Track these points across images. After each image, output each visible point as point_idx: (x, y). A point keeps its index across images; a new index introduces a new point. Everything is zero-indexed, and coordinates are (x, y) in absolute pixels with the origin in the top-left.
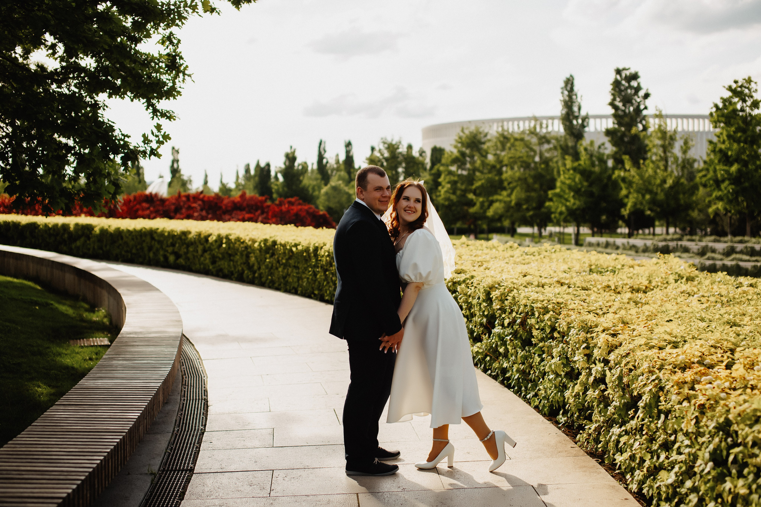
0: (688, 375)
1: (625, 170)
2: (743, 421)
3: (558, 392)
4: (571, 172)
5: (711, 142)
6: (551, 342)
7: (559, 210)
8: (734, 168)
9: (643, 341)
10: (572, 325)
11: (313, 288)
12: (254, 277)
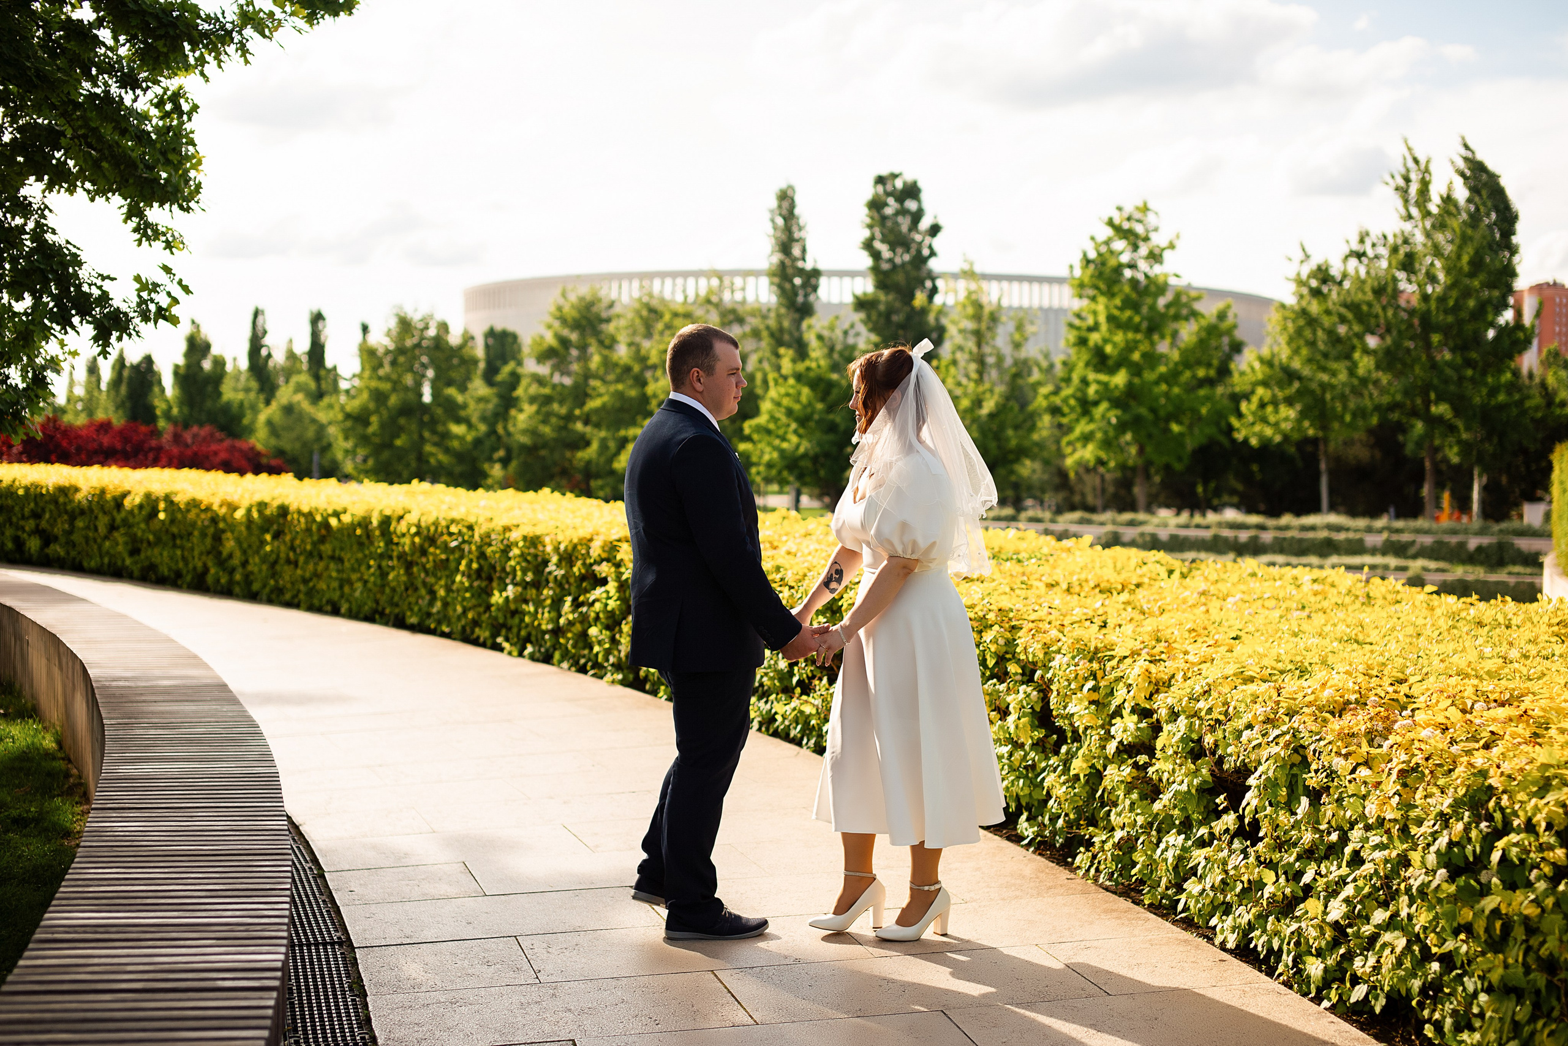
0: (1358, 721)
2: (1523, 786)
3: (1018, 778)
4: (791, 381)
5: (1071, 325)
6: (995, 684)
7: (766, 458)
8: (1120, 379)
9: (1231, 670)
10: (1054, 648)
11: (377, 602)
12: (231, 582)
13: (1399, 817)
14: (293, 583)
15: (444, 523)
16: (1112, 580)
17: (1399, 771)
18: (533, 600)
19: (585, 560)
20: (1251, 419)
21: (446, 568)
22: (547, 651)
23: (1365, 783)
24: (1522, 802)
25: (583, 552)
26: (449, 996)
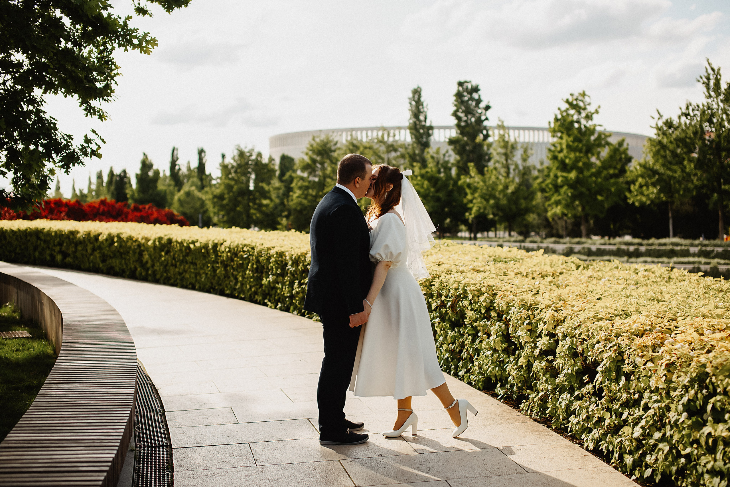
0: (648, 340)
1: (471, 177)
2: (722, 372)
3: (496, 366)
4: (419, 178)
5: (550, 150)
6: (485, 322)
8: (573, 175)
9: (591, 314)
10: (511, 304)
11: (212, 283)
12: (147, 274)
13: (665, 387)
14: (174, 275)
15: (241, 246)
16: (548, 271)
17: (666, 364)
18: (281, 282)
19: (304, 263)
20: (635, 193)
21: (242, 267)
22: (287, 306)
23: (650, 370)
24: (721, 380)
25: (303, 259)
26: (212, 472)
